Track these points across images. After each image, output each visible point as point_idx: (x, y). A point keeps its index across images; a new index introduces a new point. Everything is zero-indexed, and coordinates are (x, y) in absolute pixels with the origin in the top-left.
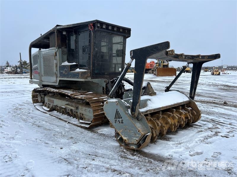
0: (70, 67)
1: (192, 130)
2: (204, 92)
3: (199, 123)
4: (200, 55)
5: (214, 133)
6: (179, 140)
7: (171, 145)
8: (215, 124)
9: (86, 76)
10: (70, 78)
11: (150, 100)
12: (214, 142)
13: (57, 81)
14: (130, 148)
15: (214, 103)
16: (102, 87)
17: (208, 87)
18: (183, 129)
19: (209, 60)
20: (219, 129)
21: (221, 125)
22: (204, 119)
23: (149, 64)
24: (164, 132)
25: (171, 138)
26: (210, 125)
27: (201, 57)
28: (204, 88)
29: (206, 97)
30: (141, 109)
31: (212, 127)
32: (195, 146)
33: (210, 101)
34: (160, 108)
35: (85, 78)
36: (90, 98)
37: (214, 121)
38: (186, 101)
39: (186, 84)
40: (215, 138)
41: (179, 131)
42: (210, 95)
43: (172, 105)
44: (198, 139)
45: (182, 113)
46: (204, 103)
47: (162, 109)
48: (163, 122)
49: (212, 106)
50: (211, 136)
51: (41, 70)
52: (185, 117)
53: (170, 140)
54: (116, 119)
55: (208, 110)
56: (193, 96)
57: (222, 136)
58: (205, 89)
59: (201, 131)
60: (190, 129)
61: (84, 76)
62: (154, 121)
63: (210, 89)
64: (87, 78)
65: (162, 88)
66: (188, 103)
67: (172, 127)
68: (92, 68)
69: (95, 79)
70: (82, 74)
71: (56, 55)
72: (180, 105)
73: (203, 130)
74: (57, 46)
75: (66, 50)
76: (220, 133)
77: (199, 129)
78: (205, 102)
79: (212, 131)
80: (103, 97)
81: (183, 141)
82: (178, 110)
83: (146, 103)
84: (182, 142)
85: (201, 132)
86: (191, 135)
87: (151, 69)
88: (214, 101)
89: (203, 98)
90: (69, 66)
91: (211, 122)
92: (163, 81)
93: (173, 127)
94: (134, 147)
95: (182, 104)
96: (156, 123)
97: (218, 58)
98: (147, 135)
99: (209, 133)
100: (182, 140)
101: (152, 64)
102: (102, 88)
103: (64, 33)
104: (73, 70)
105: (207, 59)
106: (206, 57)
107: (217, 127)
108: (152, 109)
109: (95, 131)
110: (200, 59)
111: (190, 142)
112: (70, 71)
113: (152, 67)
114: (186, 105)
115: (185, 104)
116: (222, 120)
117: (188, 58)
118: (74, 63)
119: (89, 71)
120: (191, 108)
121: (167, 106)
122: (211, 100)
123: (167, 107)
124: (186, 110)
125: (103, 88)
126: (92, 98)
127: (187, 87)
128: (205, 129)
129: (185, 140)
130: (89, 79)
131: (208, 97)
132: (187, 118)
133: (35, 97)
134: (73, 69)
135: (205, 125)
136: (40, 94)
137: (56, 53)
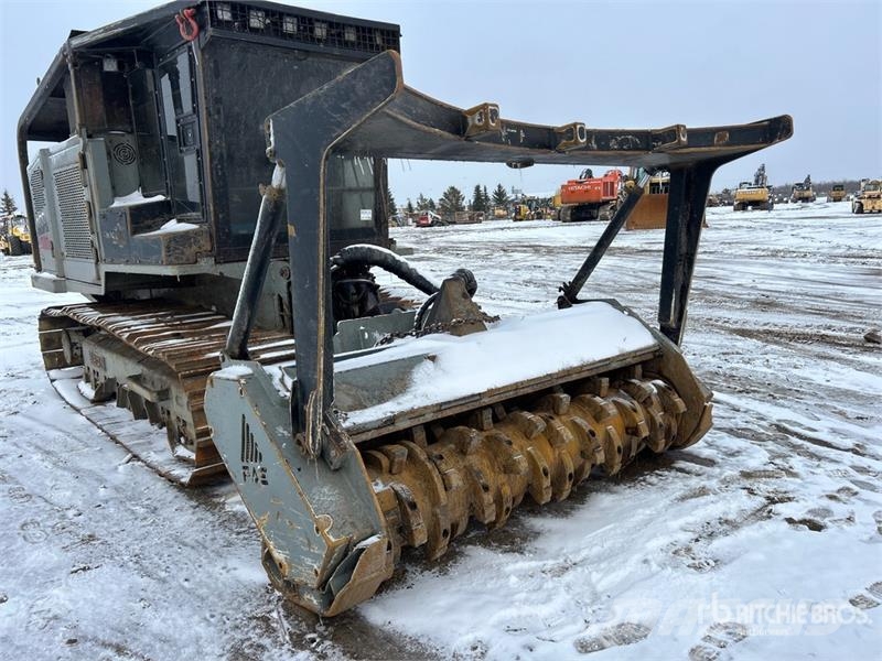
0: (131, 215)
1: (660, 484)
2: (798, 290)
3: (710, 445)
4: (678, 126)
5: (759, 501)
6: (570, 545)
7: (513, 579)
8: (785, 450)
9: (190, 251)
10: (136, 263)
11: (433, 358)
12: (739, 555)
13: (99, 279)
14: (302, 603)
15: (823, 339)
16: (276, 297)
17: (824, 265)
18: (617, 484)
19: (736, 149)
20: (795, 475)
21: (812, 455)
22: (744, 425)
23: (598, 185)
24: (483, 512)
25: (537, 534)
26: (757, 458)
27: (684, 139)
28: (802, 273)
29: (798, 311)
30: (366, 407)
31: (762, 468)
32: (627, 586)
33: (807, 330)
34: (473, 396)
35: (188, 262)
36: (192, 354)
37: (786, 431)
38: (636, 352)
39: (736, 257)
40: (751, 533)
41: (597, 491)
42: (820, 304)
43: (550, 375)
44: (663, 541)
45: (602, 409)
46: (776, 343)
47: (486, 401)
48: (485, 462)
49: (806, 354)
50: (739, 520)
51: (56, 233)
52: (627, 429)
53: (529, 546)
54: (245, 464)
55: (780, 374)
56: (674, 325)
57: (790, 521)
58: (809, 274)
59: (703, 492)
60: (654, 479)
61: (183, 253)
62: (430, 466)
63: (826, 276)
64: (196, 262)
65: (627, 278)
66: (651, 356)
67: (541, 484)
68: (216, 215)
69: (236, 264)
70: (173, 244)
71: (85, 166)
72: (602, 370)
73: (714, 484)
74: (81, 126)
75: (130, 141)
76: (789, 499)
77: (694, 482)
78: (782, 337)
79: (751, 492)
80: (261, 343)
81: (584, 553)
82: (588, 396)
83: (410, 373)
84: (578, 559)
85: (693, 500)
86: (642, 514)
87: (607, 202)
88: (823, 332)
89: (782, 315)
90: (128, 212)
91: (769, 438)
92: (646, 247)
93: (547, 482)
94: (315, 602)
95: (615, 365)
96: (435, 474)
97: (781, 139)
98: (363, 550)
99: (737, 502)
100: (578, 551)
101: (612, 184)
102: (276, 302)
103: (110, 66)
104: (150, 228)
105: (727, 144)
106: (721, 138)
107: (787, 466)
108: (425, 408)
109: (214, 500)
110: (681, 146)
111: (614, 564)
112: (135, 232)
113: (612, 194)
114: (639, 369)
115: (634, 365)
116: (823, 427)
117: (621, 144)
118: (160, 198)
119: (205, 227)
120: (660, 382)
121: (522, 383)
122: (813, 324)
123: (516, 386)
124: (634, 393)
125: (280, 299)
126: (201, 352)
127: (735, 272)
128: (724, 481)
129: (596, 550)
130: (206, 266)
131: (805, 313)
132: (632, 430)
133: (56, 345)
134: (149, 222)
135: (732, 455)
136: (67, 332)
137: (83, 157)
